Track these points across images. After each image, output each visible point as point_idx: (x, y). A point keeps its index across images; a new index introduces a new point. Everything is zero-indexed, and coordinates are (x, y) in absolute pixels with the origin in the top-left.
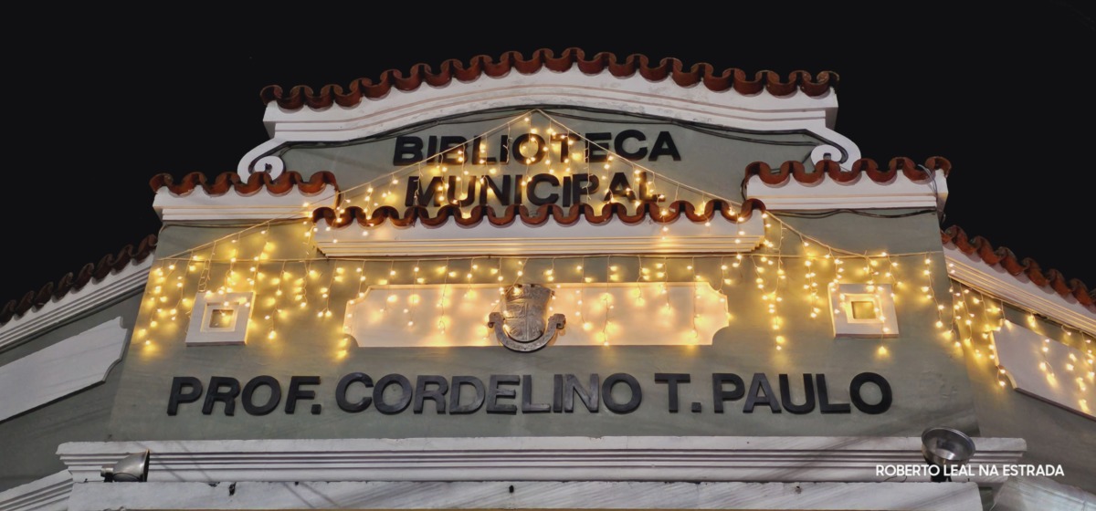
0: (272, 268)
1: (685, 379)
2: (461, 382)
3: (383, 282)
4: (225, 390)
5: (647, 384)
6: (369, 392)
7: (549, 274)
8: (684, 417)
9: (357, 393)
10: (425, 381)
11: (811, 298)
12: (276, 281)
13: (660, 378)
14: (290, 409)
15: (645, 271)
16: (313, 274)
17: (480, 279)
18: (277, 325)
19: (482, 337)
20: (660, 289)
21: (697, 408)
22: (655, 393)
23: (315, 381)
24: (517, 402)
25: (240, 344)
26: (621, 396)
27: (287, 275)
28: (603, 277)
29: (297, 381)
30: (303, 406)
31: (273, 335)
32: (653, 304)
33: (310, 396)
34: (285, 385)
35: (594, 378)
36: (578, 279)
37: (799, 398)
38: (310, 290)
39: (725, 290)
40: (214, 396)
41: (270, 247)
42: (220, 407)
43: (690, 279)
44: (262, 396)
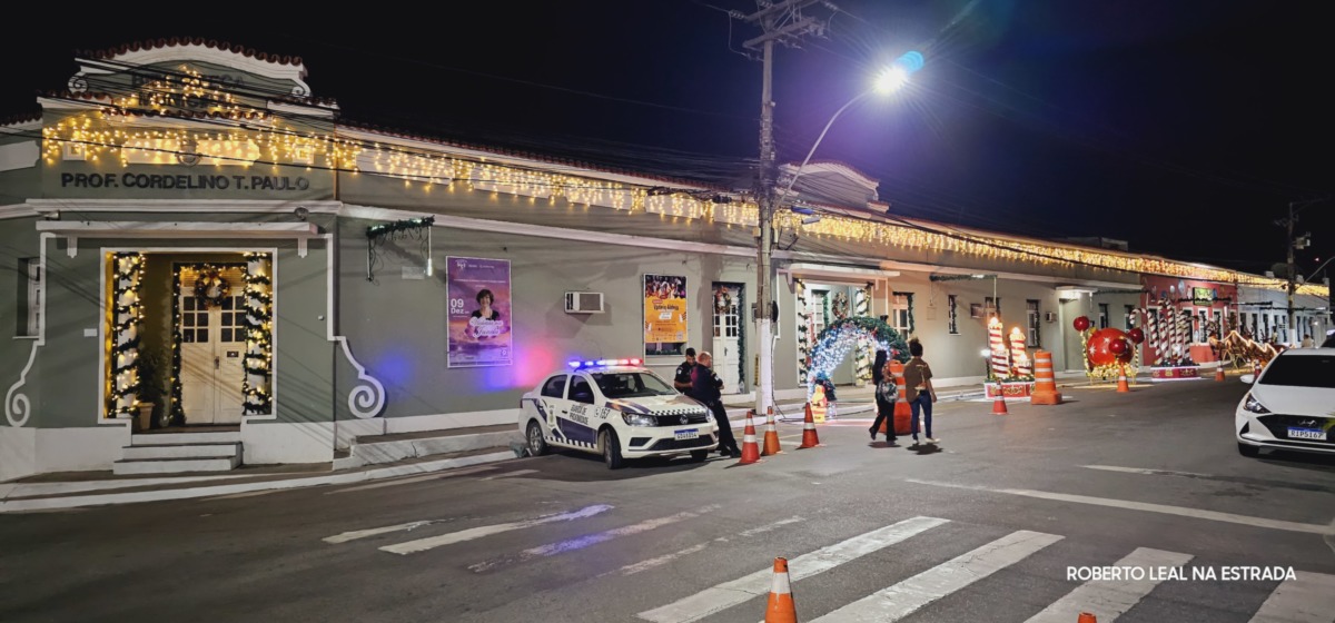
0: (91, 130)
1: (243, 178)
2: (167, 177)
3: (134, 137)
4: (82, 178)
5: (230, 179)
6: (134, 180)
7: (196, 136)
8: (242, 190)
9: (130, 180)
10: (153, 176)
11: (287, 149)
12: (93, 136)
13: (234, 177)
14: (107, 185)
15: (230, 136)
16: (107, 133)
17: (171, 138)
18: (96, 153)
19: (173, 160)
20: (236, 143)
21: (246, 187)
22: (233, 182)
23: (114, 175)
24: (186, 185)
25: (83, 161)
26: (222, 183)
27: (97, 133)
28: (215, 139)
29: (108, 175)
30: (111, 184)
31: (95, 158)
32: (234, 149)
33: (113, 181)
34: (103, 176)
35: (212, 177)
36: (206, 139)
37: (280, 185)
38: (106, 139)
39: (258, 145)
40: (78, 180)
41: (88, 121)
42: (81, 184)
43: (246, 140)
44: (96, 181)
